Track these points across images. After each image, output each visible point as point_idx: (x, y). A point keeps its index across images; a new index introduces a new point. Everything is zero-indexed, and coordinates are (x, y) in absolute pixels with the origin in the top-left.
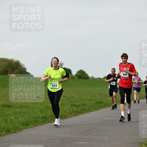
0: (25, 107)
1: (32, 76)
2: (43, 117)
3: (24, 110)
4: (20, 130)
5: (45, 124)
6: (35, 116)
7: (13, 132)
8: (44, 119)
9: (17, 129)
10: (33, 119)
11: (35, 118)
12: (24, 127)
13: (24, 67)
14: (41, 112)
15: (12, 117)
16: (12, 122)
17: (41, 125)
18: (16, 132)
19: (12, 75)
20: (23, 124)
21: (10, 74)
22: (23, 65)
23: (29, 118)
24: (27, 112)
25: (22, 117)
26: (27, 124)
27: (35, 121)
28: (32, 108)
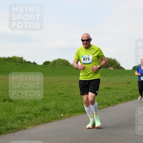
0: (119, 89)
1: (124, 69)
2: (132, 96)
3: (119, 91)
4: (116, 104)
5: (133, 100)
6: (126, 95)
7: (112, 106)
8: (132, 97)
9: (114, 104)
10: (125, 97)
11: (126, 96)
12: (119, 102)
13: (118, 63)
14: (130, 92)
15: (111, 96)
16: (111, 98)
17: (130, 101)
18: (113, 106)
19: (111, 68)
20: (118, 100)
21: (110, 67)
22: (118, 62)
23: (122, 96)
24: (121, 93)
25: (117, 96)
26: (121, 101)
27: (126, 98)
28: (124, 90)
